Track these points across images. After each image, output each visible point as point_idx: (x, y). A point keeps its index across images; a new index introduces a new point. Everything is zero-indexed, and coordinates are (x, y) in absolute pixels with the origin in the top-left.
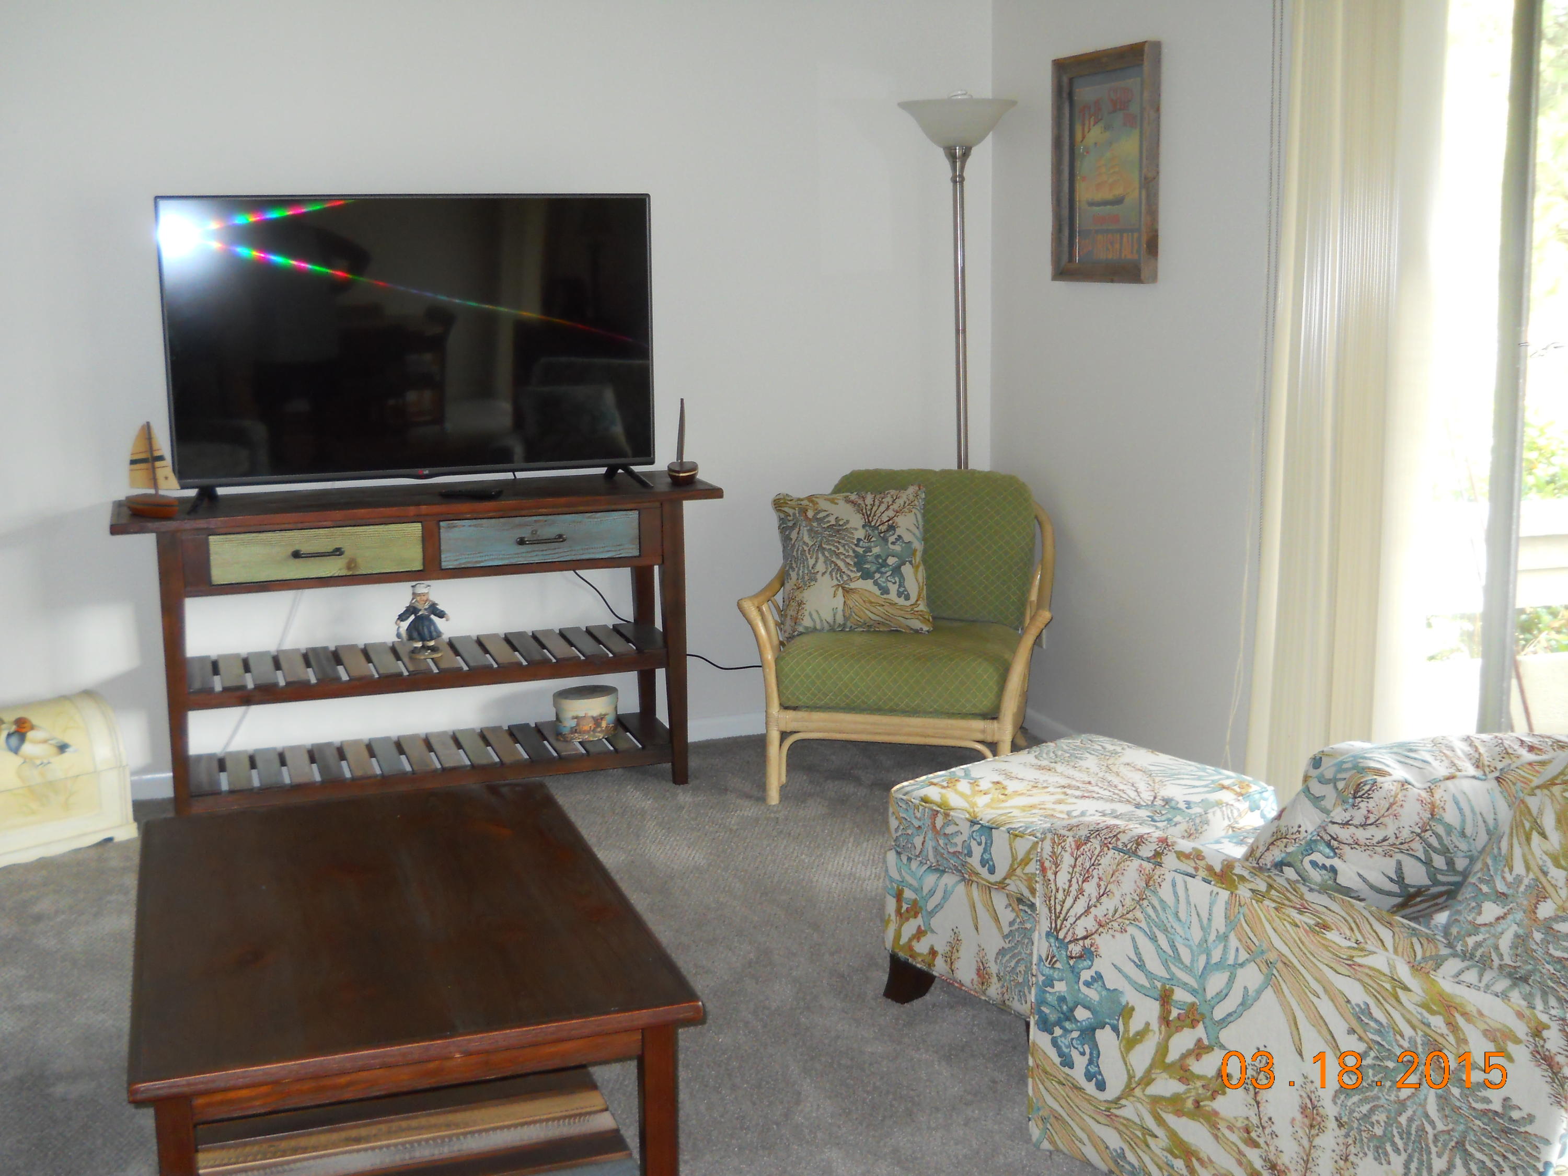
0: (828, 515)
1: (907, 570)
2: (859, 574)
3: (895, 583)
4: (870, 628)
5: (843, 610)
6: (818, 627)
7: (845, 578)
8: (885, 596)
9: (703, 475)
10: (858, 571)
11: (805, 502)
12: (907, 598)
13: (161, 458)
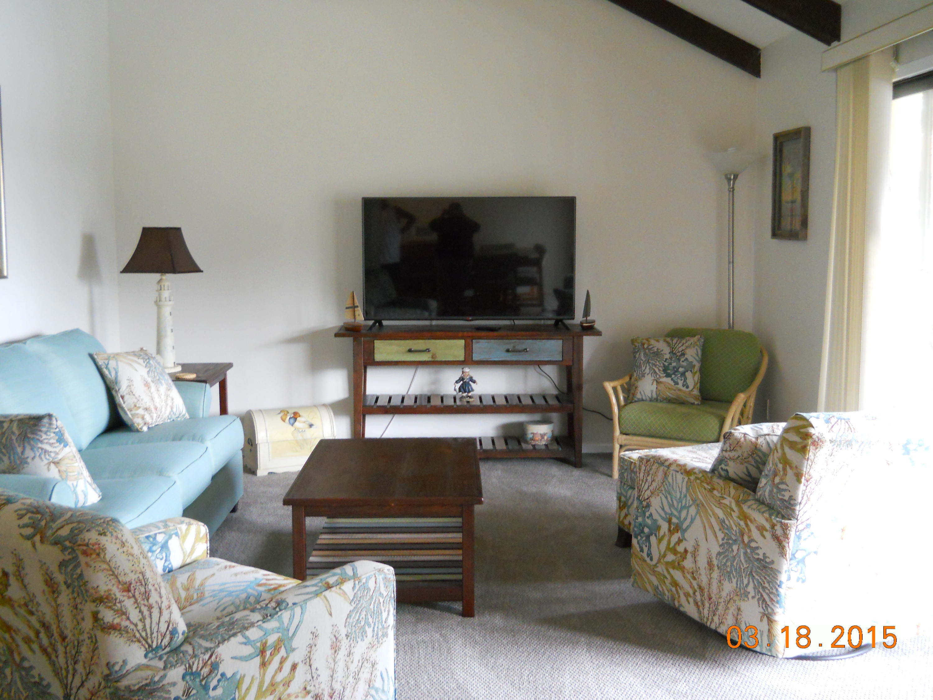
0: (654, 347)
1: (689, 375)
2: (665, 375)
3: (682, 380)
4: (670, 401)
5: (656, 392)
6: (644, 398)
7: (658, 376)
8: (676, 386)
9: (597, 326)
10: (664, 373)
11: (645, 341)
12: (687, 387)
13: (357, 307)
